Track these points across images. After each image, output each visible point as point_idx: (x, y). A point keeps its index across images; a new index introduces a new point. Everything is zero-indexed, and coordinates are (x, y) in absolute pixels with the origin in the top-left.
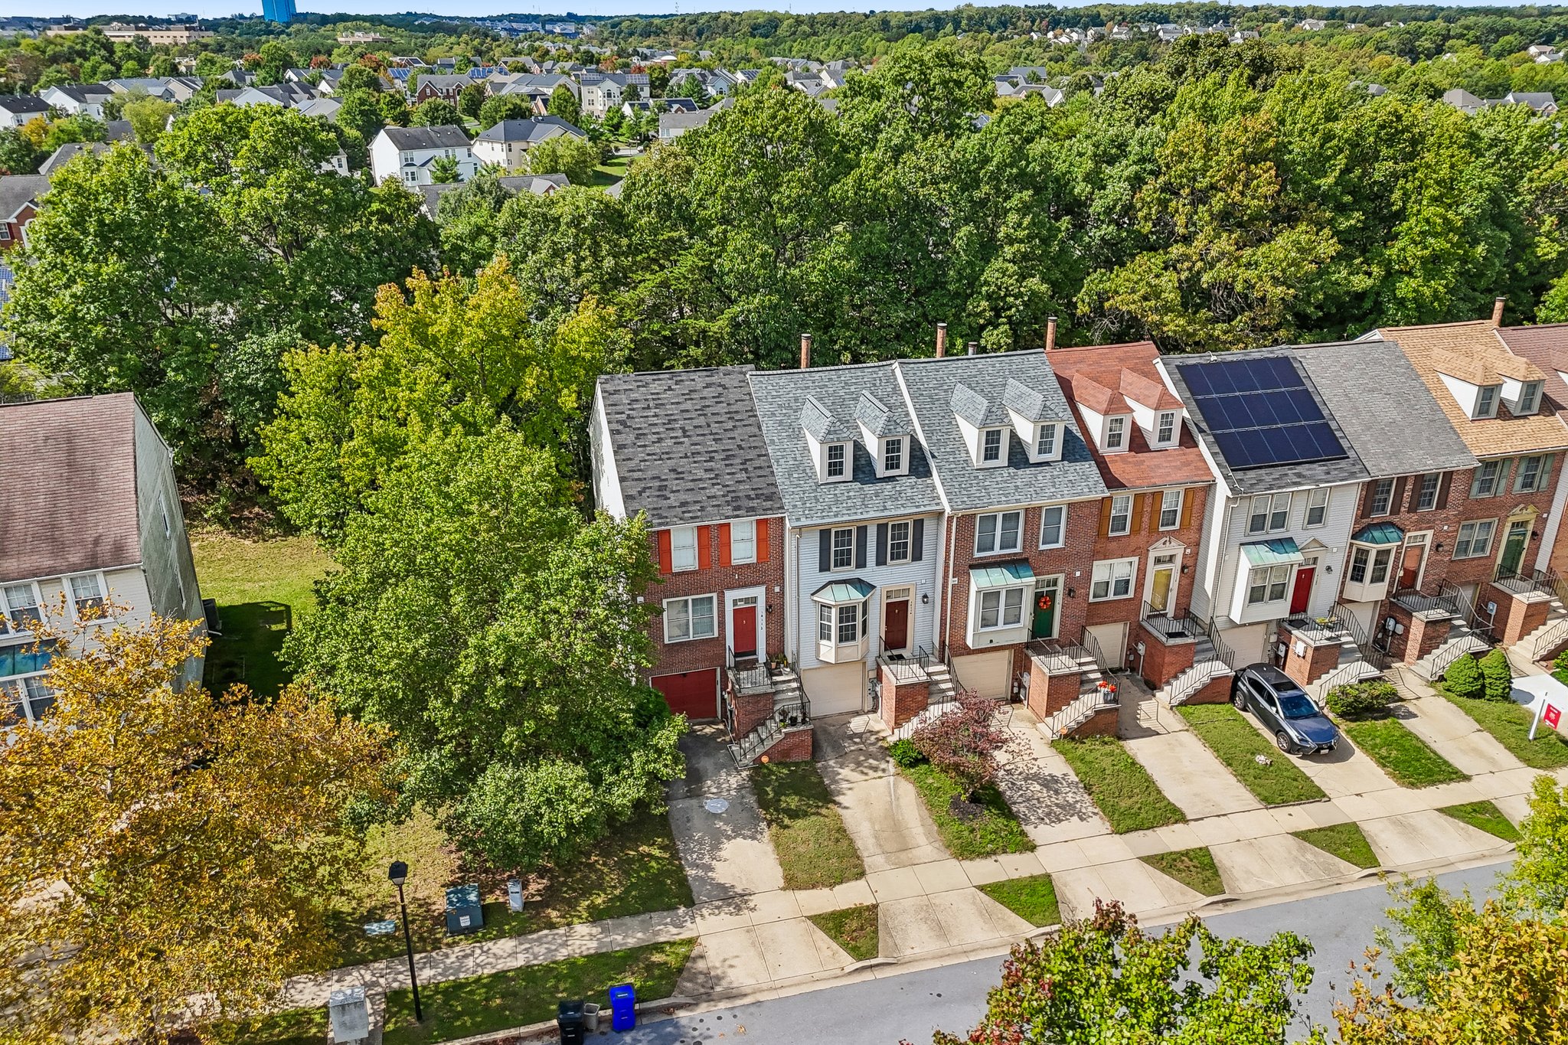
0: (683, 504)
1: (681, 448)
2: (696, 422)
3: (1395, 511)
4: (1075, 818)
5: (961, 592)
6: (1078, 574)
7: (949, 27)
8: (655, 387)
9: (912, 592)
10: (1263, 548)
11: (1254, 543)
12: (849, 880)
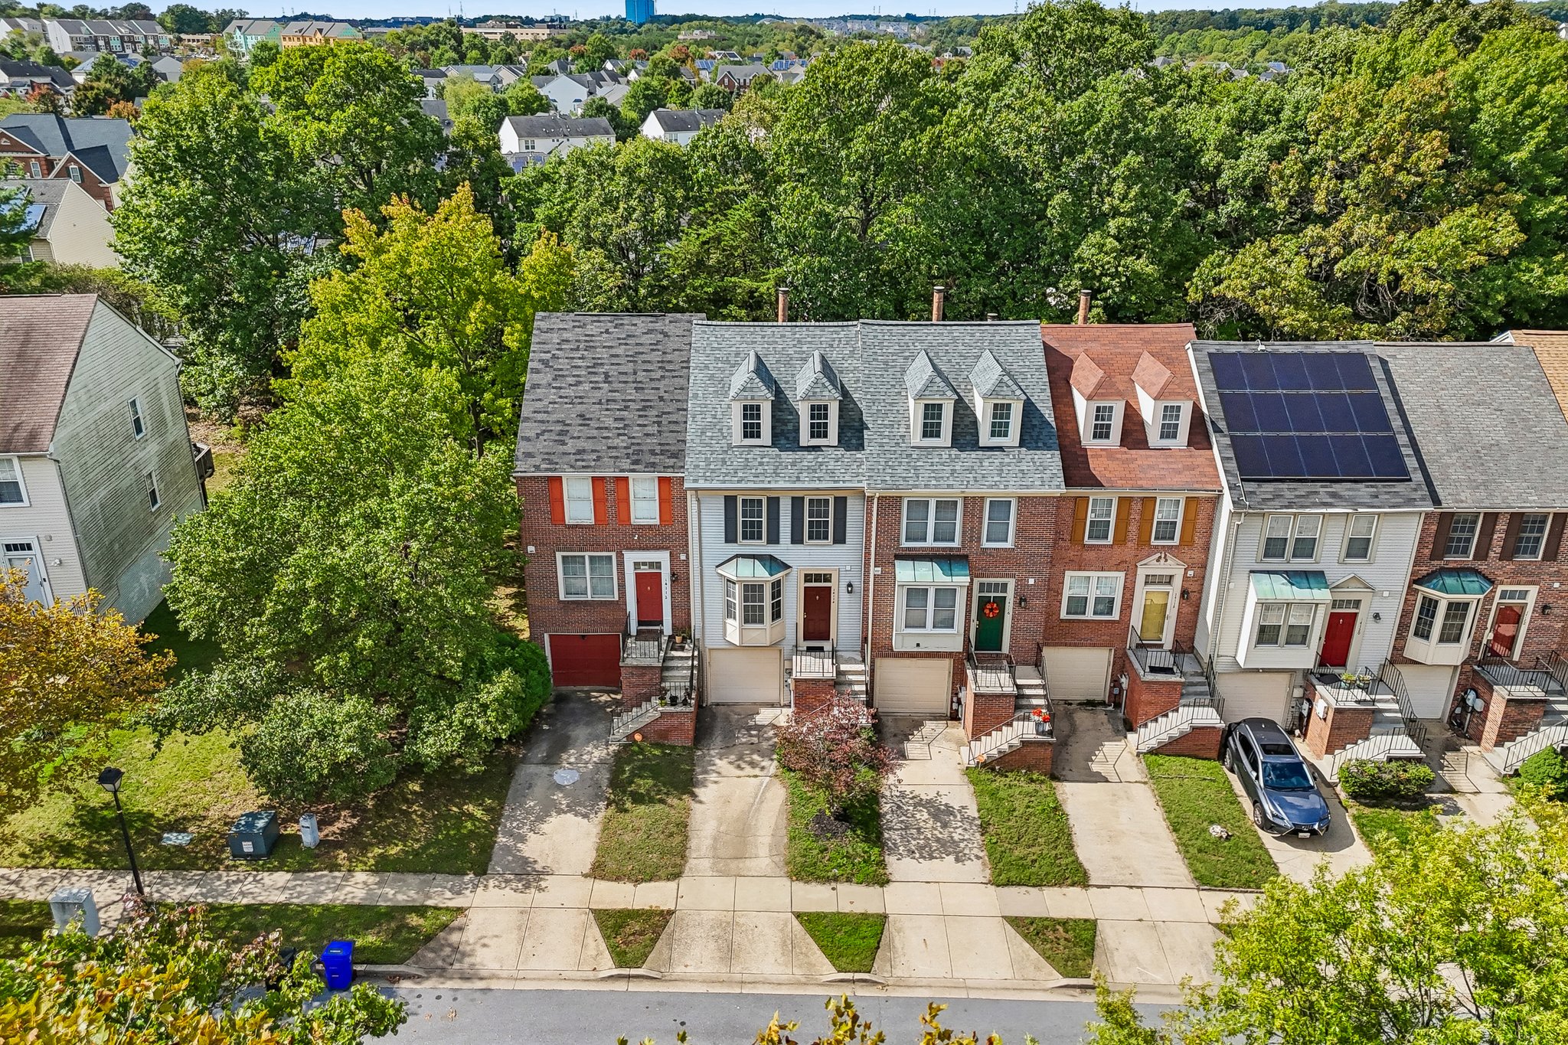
0: (579, 452)
1: (598, 394)
2: (622, 369)
3: (1482, 554)
4: (952, 858)
5: (885, 584)
6: (1031, 581)
7: (1306, 25)
8: (592, 329)
9: (834, 578)
10: (1279, 580)
11: (1269, 572)
12: (660, 879)
